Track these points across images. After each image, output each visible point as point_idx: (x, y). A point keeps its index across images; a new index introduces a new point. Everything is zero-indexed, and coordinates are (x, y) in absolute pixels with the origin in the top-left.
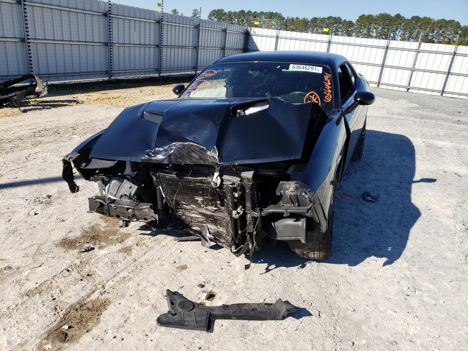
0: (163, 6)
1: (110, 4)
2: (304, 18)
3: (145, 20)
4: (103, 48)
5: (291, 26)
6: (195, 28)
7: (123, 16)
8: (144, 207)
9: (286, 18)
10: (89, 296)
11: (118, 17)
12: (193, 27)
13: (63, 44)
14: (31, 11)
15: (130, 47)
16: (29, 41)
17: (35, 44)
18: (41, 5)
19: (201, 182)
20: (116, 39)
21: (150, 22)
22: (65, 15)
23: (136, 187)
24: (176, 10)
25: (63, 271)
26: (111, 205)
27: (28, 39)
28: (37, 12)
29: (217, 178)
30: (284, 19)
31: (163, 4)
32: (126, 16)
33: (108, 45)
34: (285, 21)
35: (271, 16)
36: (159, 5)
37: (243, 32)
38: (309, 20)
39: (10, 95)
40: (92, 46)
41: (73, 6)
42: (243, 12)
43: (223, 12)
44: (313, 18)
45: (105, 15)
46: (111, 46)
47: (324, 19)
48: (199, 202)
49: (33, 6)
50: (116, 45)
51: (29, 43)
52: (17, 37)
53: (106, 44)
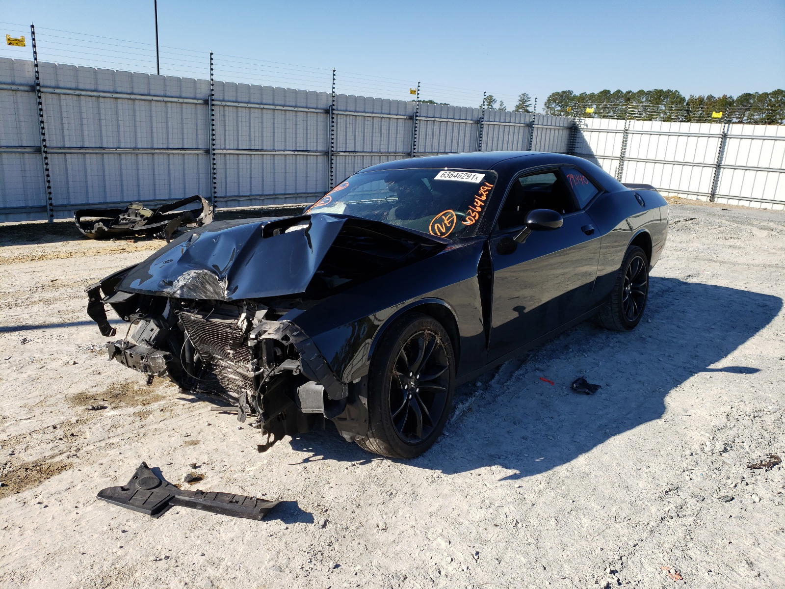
0: (418, 94)
1: (334, 97)
2: (725, 96)
3: (389, 116)
4: (321, 159)
5: (698, 111)
6: (475, 123)
7: (355, 112)
8: (156, 356)
9: (687, 98)
10: (52, 457)
11: (347, 113)
12: (471, 122)
13: (263, 155)
14: (222, 113)
15: (363, 156)
16: (215, 152)
17: (223, 156)
18: (236, 104)
19: (229, 326)
20: (341, 146)
21: (397, 119)
22: (268, 115)
23: (158, 329)
24: (492, 96)
25: (48, 427)
26: (126, 351)
27: (214, 150)
28: (230, 113)
29: (243, 321)
30: (683, 99)
31: (418, 90)
32: (359, 112)
33: (328, 155)
34: (685, 104)
35: (658, 96)
36: (412, 92)
37: (566, 125)
38: (735, 98)
39: (162, 223)
40: (305, 157)
41: (279, 103)
42: (606, 93)
43: (571, 94)
44: (743, 95)
45: (327, 112)
46: (332, 155)
47: (766, 94)
48: (231, 356)
49: (224, 106)
50: (341, 154)
51: (214, 154)
52: (200, 147)
53: (326, 153)
